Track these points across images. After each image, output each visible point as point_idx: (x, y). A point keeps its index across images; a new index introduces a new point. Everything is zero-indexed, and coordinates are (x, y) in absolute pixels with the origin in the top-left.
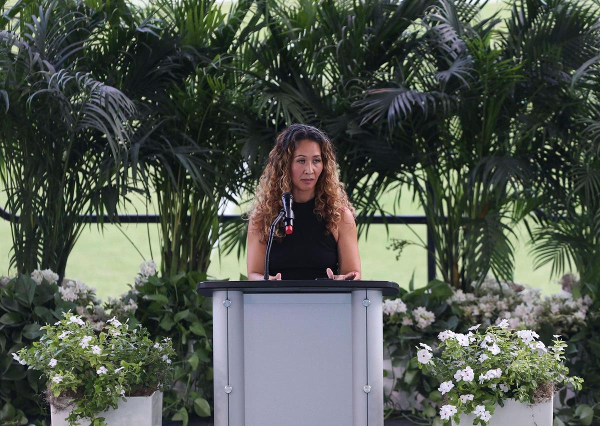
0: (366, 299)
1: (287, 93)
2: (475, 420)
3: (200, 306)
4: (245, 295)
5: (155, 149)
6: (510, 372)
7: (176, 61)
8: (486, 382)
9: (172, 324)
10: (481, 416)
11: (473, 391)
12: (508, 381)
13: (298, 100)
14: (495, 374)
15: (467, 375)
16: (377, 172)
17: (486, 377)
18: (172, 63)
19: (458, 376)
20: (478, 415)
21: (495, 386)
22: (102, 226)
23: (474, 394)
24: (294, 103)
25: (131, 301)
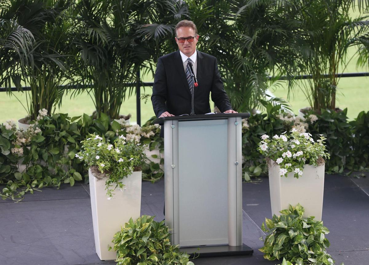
0: (236, 121)
1: (98, 28)
2: (295, 175)
3: (69, 129)
4: (180, 122)
5: (38, 56)
6: (307, 152)
7: (46, 15)
8: (297, 157)
9: (59, 138)
10: (298, 173)
11: (290, 162)
12: (306, 156)
13: (103, 31)
14: (301, 153)
15: (289, 154)
16: (134, 63)
17: (297, 155)
18: (43, 15)
19: (284, 155)
20: (297, 173)
21: (300, 159)
22: (11, 93)
23: (291, 163)
24: (102, 32)
25: (37, 128)
